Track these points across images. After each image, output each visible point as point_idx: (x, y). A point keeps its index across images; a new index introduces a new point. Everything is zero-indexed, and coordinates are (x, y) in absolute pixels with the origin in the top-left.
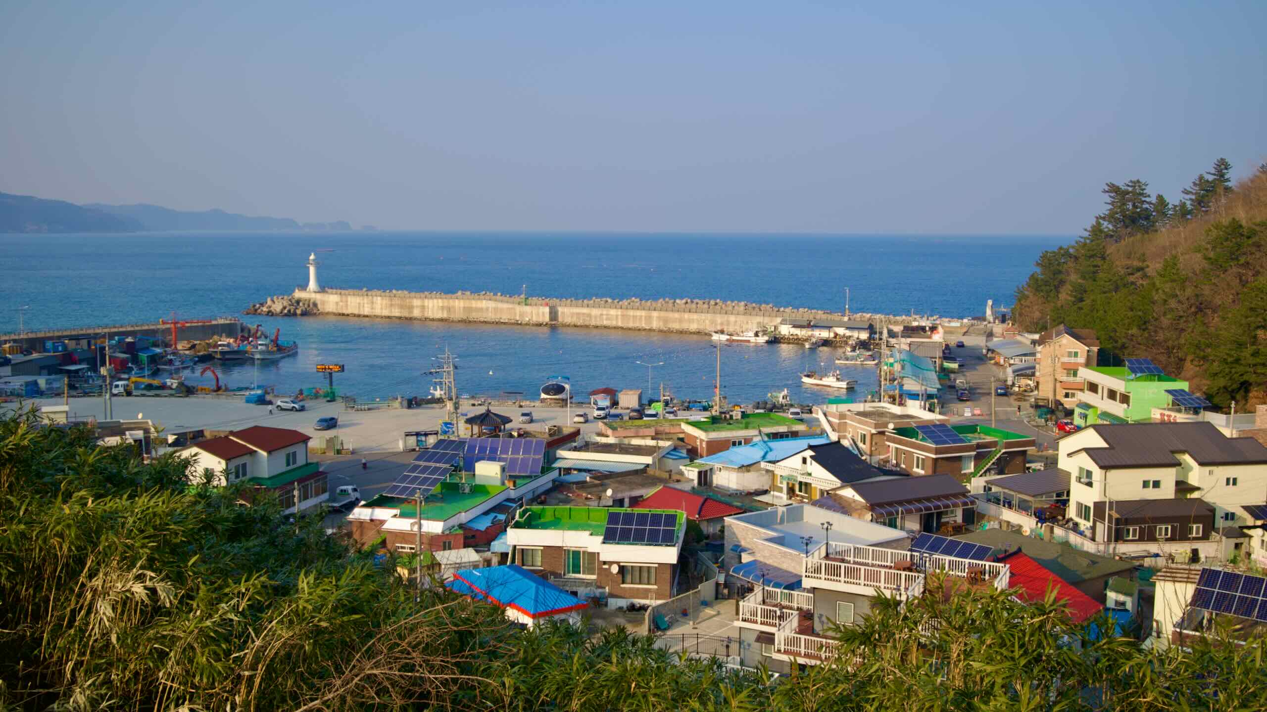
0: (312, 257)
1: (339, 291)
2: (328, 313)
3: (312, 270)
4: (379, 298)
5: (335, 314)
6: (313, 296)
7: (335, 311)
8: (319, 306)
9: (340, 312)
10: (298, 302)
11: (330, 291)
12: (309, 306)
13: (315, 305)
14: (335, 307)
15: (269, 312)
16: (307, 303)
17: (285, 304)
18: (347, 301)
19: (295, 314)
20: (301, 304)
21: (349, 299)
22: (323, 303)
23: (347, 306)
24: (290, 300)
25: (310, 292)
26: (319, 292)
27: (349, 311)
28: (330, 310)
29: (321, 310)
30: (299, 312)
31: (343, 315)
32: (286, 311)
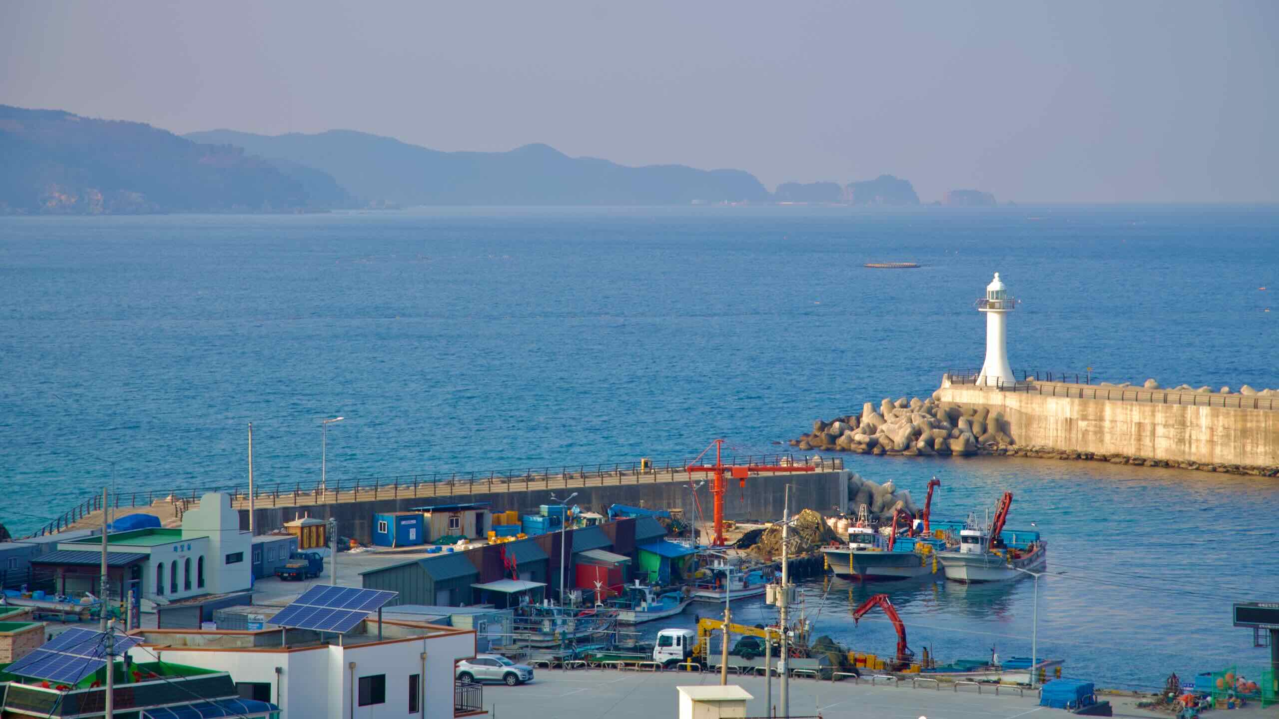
0: (995, 285)
1: (1074, 388)
2: (1041, 454)
3: (994, 323)
4: (1204, 411)
5: (1064, 456)
6: (996, 399)
7: (1062, 446)
8: (1015, 431)
9: (1080, 449)
10: (953, 416)
11: (1048, 386)
12: (985, 430)
13: (1002, 426)
14: (1062, 434)
15: (872, 444)
16: (978, 419)
17: (917, 422)
18: (1101, 419)
19: (946, 453)
20: (961, 424)
21: (1108, 410)
22: (1028, 420)
23: (1100, 431)
24: (929, 411)
25: (985, 387)
26: (1014, 389)
27: (1108, 447)
28: (1050, 444)
29: (1020, 443)
30: (957, 446)
31: (1090, 457)
32: (921, 444)
